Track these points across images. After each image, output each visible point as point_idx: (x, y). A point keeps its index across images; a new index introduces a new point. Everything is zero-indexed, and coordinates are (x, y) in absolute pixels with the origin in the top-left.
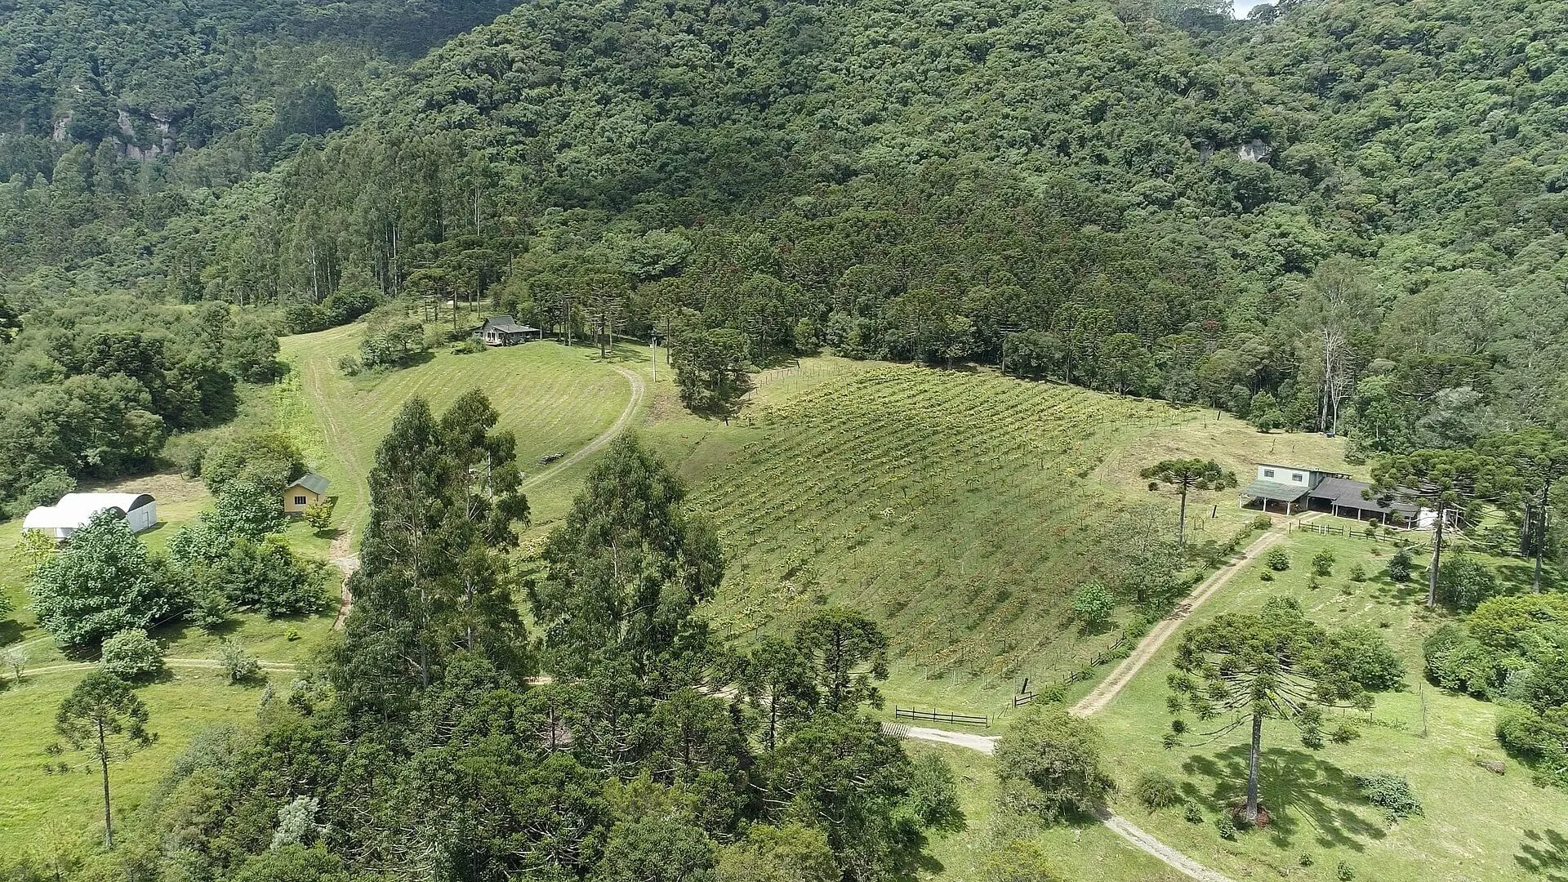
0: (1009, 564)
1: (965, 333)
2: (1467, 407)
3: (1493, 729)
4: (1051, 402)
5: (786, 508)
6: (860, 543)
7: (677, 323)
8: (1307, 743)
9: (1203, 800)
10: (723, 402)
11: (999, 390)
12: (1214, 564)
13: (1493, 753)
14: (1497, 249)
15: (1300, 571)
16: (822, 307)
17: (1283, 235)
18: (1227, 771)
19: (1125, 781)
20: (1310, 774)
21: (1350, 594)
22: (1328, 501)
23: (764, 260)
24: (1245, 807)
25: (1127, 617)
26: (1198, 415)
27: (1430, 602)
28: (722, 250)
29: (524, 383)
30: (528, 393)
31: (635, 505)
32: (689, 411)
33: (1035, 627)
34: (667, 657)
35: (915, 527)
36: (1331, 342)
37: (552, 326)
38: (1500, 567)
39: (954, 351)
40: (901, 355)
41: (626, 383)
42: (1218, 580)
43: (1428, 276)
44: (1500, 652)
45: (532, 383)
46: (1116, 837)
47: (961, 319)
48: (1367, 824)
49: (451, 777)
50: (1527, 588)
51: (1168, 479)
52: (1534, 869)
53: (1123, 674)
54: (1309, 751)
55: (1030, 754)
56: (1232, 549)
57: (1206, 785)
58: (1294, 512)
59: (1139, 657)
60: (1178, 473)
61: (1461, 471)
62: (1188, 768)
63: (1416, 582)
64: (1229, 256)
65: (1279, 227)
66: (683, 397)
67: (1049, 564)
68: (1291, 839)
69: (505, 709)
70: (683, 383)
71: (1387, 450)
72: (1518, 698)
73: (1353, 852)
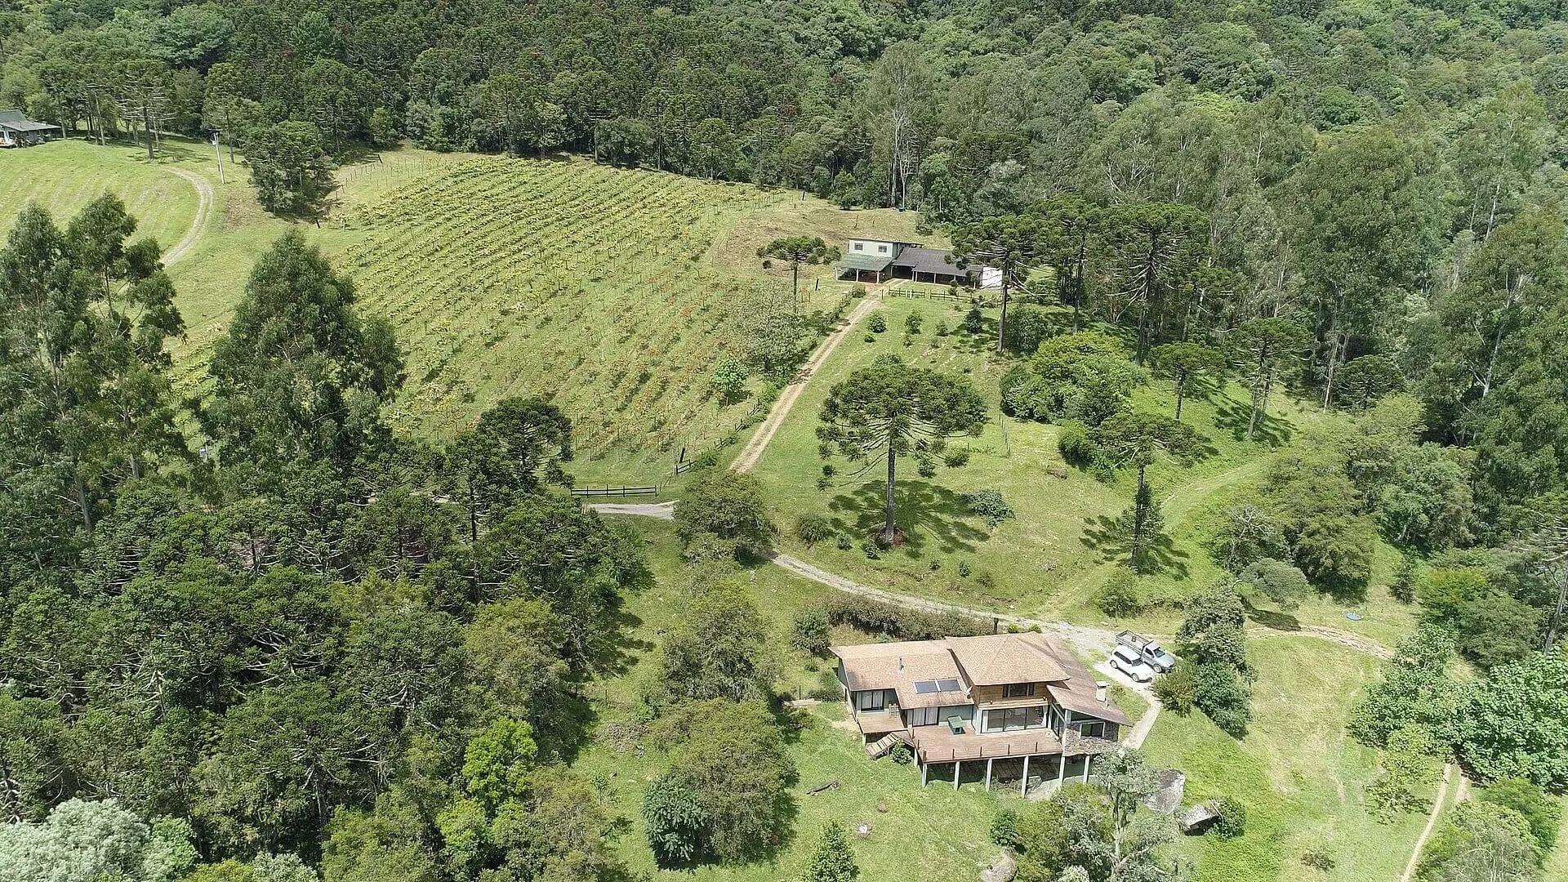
0: (644, 347)
1: (555, 121)
2: (1014, 178)
3: (1056, 444)
4: (651, 189)
5: (411, 310)
6: (496, 339)
7: (237, 116)
8: (923, 473)
9: (849, 531)
10: (308, 203)
11: (598, 179)
12: (824, 332)
13: (1058, 463)
14: (1019, 34)
15: (896, 332)
16: (398, 96)
17: (839, 19)
18: (865, 504)
19: (784, 524)
20: (929, 498)
21: (937, 347)
22: (909, 269)
23: (326, 43)
24: (884, 531)
25: (758, 385)
26: (785, 196)
27: (1000, 347)
28: (271, 31)
29: (59, 190)
30: (68, 202)
31: (308, 310)
32: (271, 214)
33: (679, 403)
34: (363, 461)
35: (548, 320)
36: (898, 121)
37: (74, 121)
38: (1047, 314)
39: (547, 140)
40: (489, 145)
41: (189, 187)
42: (830, 345)
43: (965, 59)
44: (1058, 383)
45: (69, 190)
46: (785, 571)
47: (550, 106)
48: (975, 531)
49: (170, 604)
50: (1068, 330)
51: (783, 257)
52: (1092, 546)
53: (763, 435)
54: (925, 480)
55: (709, 510)
56: (837, 317)
57: (850, 518)
58: (882, 280)
59: (774, 418)
60: (791, 250)
61: (1023, 234)
62: (833, 506)
63: (987, 332)
64: (793, 40)
65: (835, 11)
66: (262, 199)
67: (681, 344)
68: (921, 551)
69: (200, 532)
70: (261, 183)
71: (950, 221)
72: (1073, 417)
73: (968, 554)
